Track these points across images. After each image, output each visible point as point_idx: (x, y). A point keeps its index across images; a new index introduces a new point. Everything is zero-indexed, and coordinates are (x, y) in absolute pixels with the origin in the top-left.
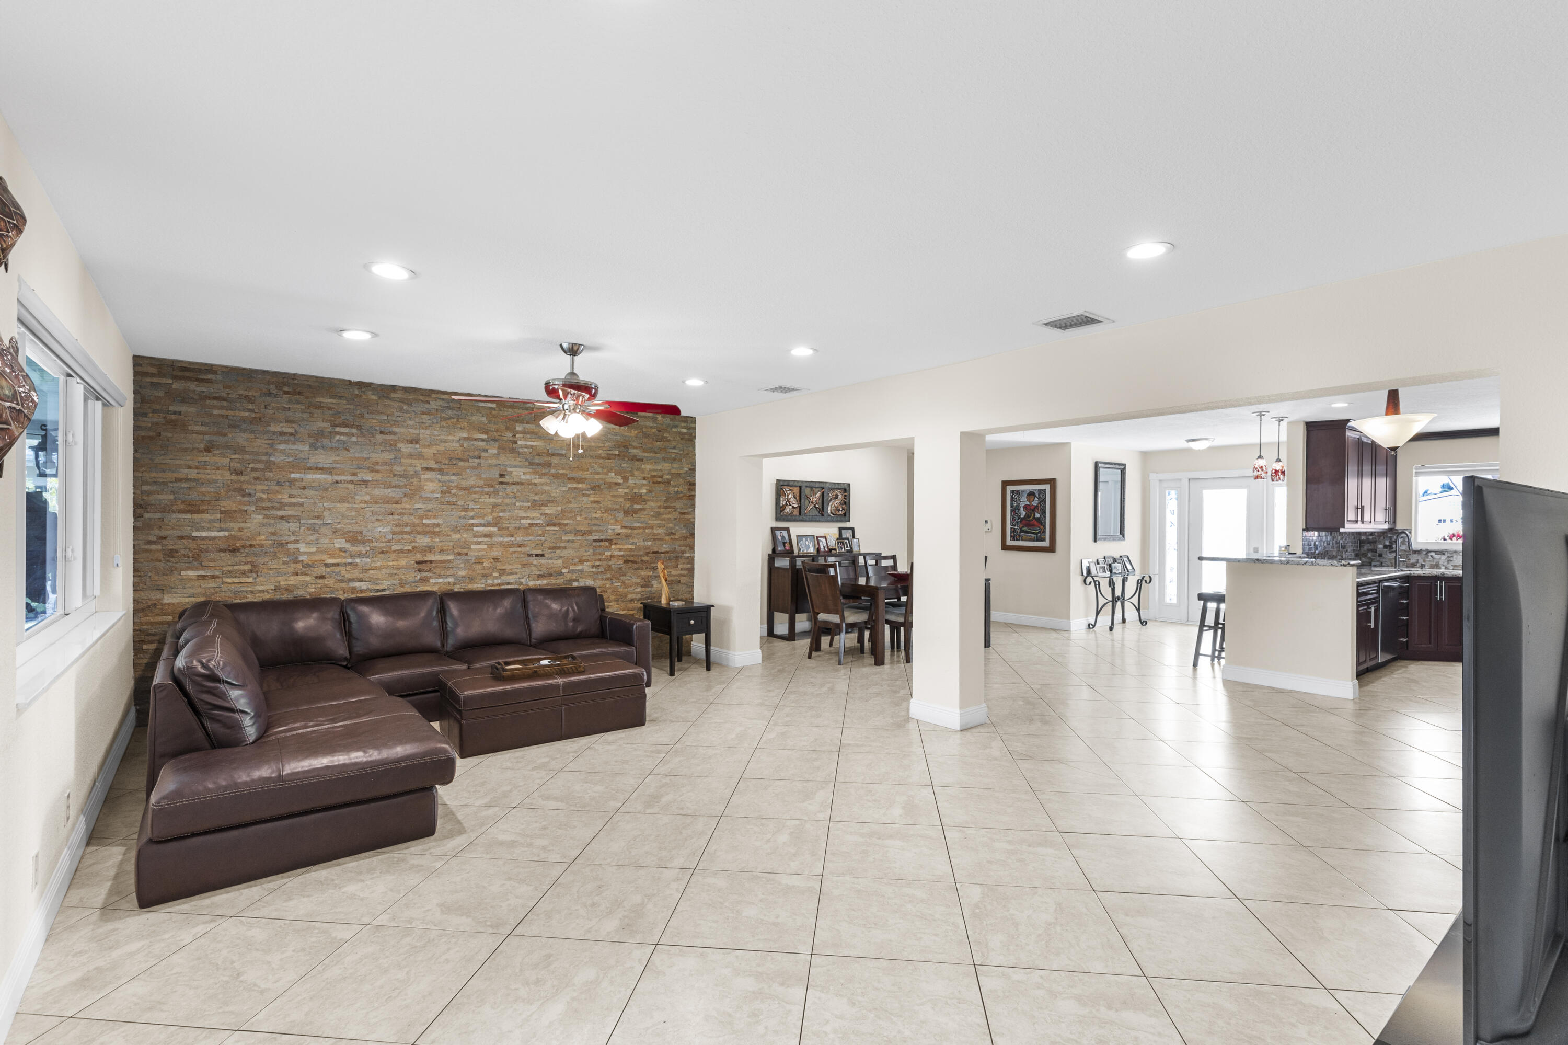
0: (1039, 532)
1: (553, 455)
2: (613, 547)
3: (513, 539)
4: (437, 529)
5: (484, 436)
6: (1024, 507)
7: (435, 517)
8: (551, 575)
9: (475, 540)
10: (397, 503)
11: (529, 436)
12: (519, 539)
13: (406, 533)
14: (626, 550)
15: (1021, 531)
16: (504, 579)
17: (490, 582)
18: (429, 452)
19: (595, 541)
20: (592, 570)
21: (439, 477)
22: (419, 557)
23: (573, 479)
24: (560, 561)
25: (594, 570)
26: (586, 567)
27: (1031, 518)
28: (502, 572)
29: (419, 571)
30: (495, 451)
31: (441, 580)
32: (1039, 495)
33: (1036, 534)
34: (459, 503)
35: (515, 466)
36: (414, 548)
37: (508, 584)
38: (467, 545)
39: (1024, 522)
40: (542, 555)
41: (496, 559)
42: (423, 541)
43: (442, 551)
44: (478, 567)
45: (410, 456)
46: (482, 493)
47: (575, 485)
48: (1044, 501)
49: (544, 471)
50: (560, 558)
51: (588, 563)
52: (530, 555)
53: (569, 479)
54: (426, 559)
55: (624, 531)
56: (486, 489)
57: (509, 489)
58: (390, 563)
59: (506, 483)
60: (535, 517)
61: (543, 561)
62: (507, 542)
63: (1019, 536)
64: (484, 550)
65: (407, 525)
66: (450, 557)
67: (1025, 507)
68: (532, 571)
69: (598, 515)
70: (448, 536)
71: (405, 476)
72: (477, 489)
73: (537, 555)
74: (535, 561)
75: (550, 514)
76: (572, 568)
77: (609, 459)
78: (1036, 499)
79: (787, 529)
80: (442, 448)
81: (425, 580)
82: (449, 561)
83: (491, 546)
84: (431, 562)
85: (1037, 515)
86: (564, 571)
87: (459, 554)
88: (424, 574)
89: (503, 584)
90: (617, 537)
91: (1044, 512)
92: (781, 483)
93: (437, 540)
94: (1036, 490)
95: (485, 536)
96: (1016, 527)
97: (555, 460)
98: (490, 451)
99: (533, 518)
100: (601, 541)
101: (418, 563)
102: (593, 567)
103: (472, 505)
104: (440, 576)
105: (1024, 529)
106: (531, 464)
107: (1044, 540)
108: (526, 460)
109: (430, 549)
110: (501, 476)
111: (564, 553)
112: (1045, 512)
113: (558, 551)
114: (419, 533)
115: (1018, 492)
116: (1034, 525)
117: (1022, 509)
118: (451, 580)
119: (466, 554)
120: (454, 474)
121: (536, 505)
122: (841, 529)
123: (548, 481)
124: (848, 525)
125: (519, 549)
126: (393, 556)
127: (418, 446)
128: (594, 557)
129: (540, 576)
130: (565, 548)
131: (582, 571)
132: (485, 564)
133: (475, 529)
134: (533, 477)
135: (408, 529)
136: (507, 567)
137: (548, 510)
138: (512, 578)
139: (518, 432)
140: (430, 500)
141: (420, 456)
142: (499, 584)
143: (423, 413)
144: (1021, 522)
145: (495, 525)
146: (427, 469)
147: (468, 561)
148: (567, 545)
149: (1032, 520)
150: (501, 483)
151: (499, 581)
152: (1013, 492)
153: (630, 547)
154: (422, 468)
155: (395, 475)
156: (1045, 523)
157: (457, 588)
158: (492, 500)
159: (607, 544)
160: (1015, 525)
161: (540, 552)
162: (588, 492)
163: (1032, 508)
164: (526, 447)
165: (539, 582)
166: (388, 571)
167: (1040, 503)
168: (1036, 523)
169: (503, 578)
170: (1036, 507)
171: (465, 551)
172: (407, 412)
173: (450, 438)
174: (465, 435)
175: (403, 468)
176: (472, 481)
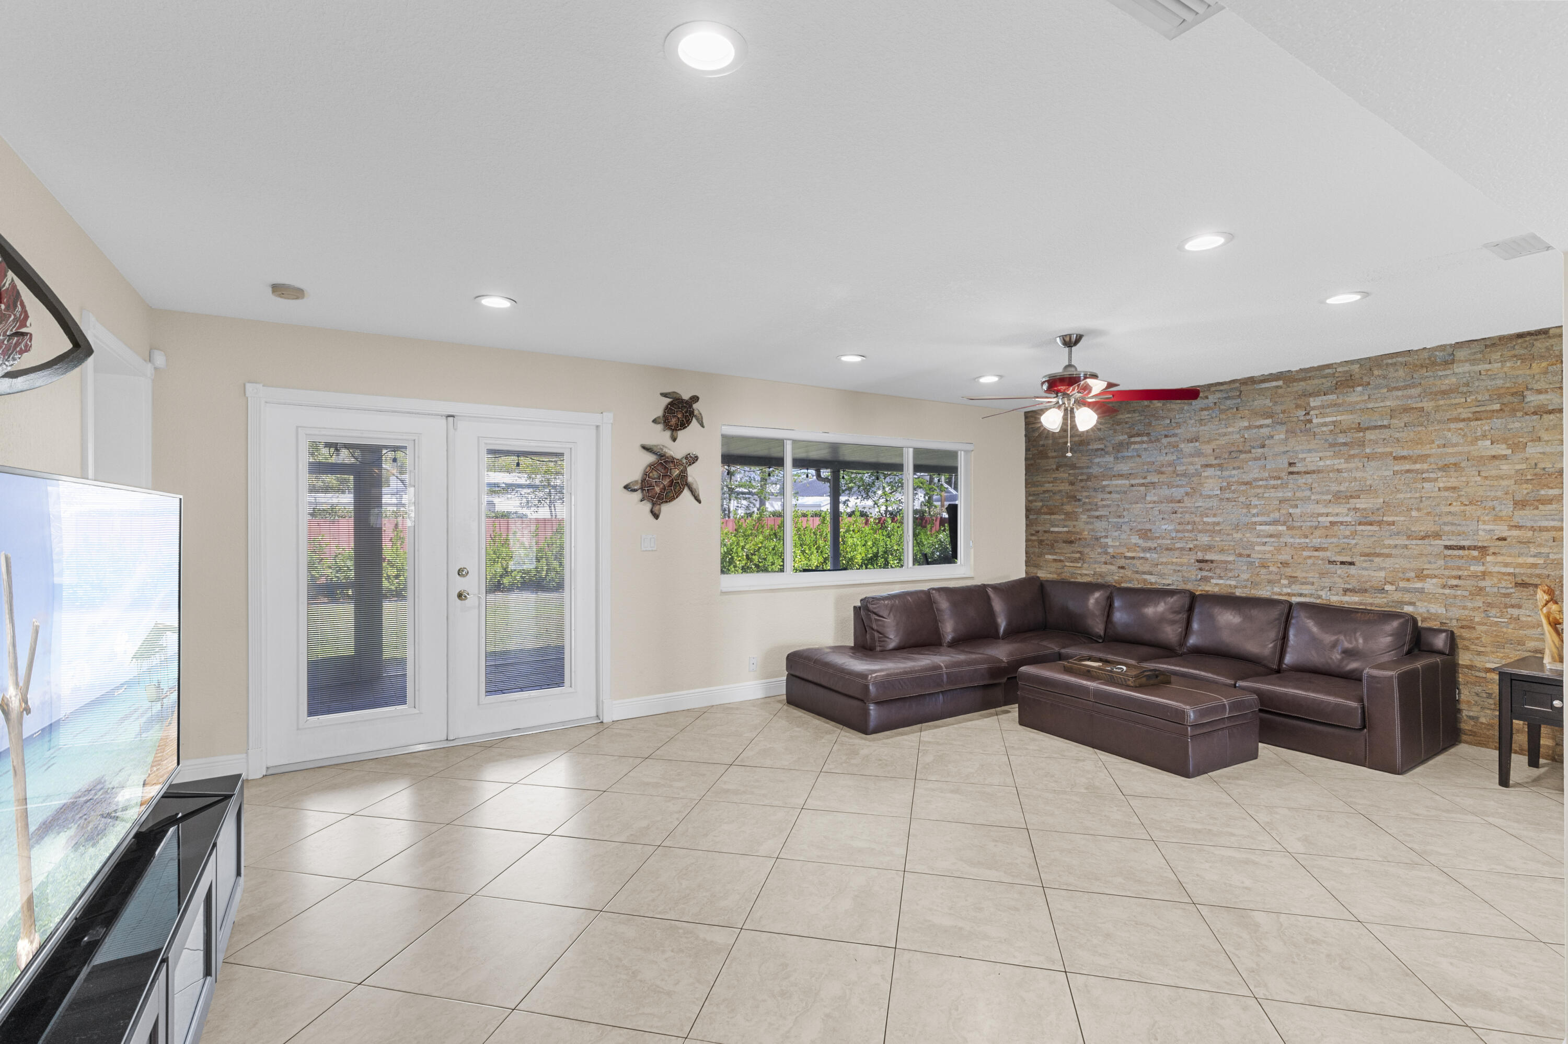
1: (1368, 429)
2: (1489, 558)
3: (1307, 541)
4: (1217, 528)
5: (1268, 421)
7: (1215, 515)
8: (1366, 591)
9: (1259, 540)
10: (1179, 502)
11: (1328, 410)
12: (1316, 542)
13: (1188, 531)
14: (1520, 565)
16: (1296, 588)
17: (1276, 590)
18: (1207, 449)
19: (1447, 547)
20: (1441, 591)
21: (1219, 473)
22: (1200, 556)
23: (1404, 458)
24: (1382, 574)
25: (1447, 591)
26: (1430, 585)
28: (1293, 580)
29: (1201, 569)
30: (1283, 436)
31: (1221, 582)
34: (1241, 499)
35: (1310, 451)
36: (1196, 546)
37: (1301, 595)
38: (1252, 545)
40: (1352, 564)
41: (1285, 564)
42: (1204, 539)
43: (1222, 551)
44: (1263, 571)
45: (1192, 456)
46: (1266, 487)
47: (1408, 467)
49: (1352, 452)
50: (1381, 569)
51: (1435, 581)
52: (1330, 562)
53: (1395, 458)
54: (1207, 557)
55: (1515, 533)
56: (1272, 482)
57: (1301, 480)
58: (1175, 560)
59: (1298, 473)
60: (1341, 512)
61: (1352, 570)
62: (1299, 544)
64: (1269, 552)
65: (1188, 523)
66: (1231, 558)
68: (1335, 583)
69: (1457, 507)
70: (1228, 535)
71: (1184, 475)
72: (1261, 483)
73: (1342, 563)
74: (1341, 570)
75: (1365, 509)
76: (1402, 584)
77: (1477, 420)
80: (1222, 441)
81: (1205, 579)
82: (1229, 562)
83: (1278, 549)
84: (1212, 562)
86: (1388, 587)
87: (1240, 555)
88: (1205, 573)
89: (1294, 595)
90: (1500, 543)
93: (1217, 539)
95: (1271, 536)
97: (1370, 435)
98: (1276, 437)
99: (1337, 515)
100: (1462, 548)
101: (1199, 561)
102: (1444, 587)
103: (1255, 501)
104: (1220, 577)
106: (1332, 445)
108: (1326, 440)
109: (1209, 548)
110: (1290, 464)
111: (1388, 563)
113: (1377, 560)
114: (1200, 532)
118: (1233, 583)
119: (1249, 556)
120: (1234, 468)
121: (1338, 497)
123: (1360, 465)
125: (1316, 554)
126: (1177, 553)
127: (1197, 444)
128: (1447, 573)
129: (1346, 591)
130: (1389, 556)
131: (1421, 590)
132: (1271, 569)
133: (1258, 527)
134: (1336, 462)
135: (1189, 527)
136: (1298, 574)
137: (1361, 504)
138: (1306, 589)
139: (1314, 408)
140: (1210, 497)
141: (1199, 454)
142: (1289, 594)
143: (1202, 409)
145: (1284, 524)
146: (1207, 466)
147: (1252, 563)
148: (1394, 552)
150: (1291, 473)
151: (1289, 590)
153: (1531, 560)
154: (1202, 466)
155: (1177, 475)
157: (1238, 593)
158: (1280, 495)
159: (1475, 553)
161: (1348, 559)
162: (1432, 475)
164: (1325, 424)
165: (1346, 598)
166: (1174, 567)
169: (1293, 586)
171: (1248, 552)
172: (1188, 411)
173: (1230, 430)
174: (1246, 424)
175: (1184, 468)
176: (1255, 474)
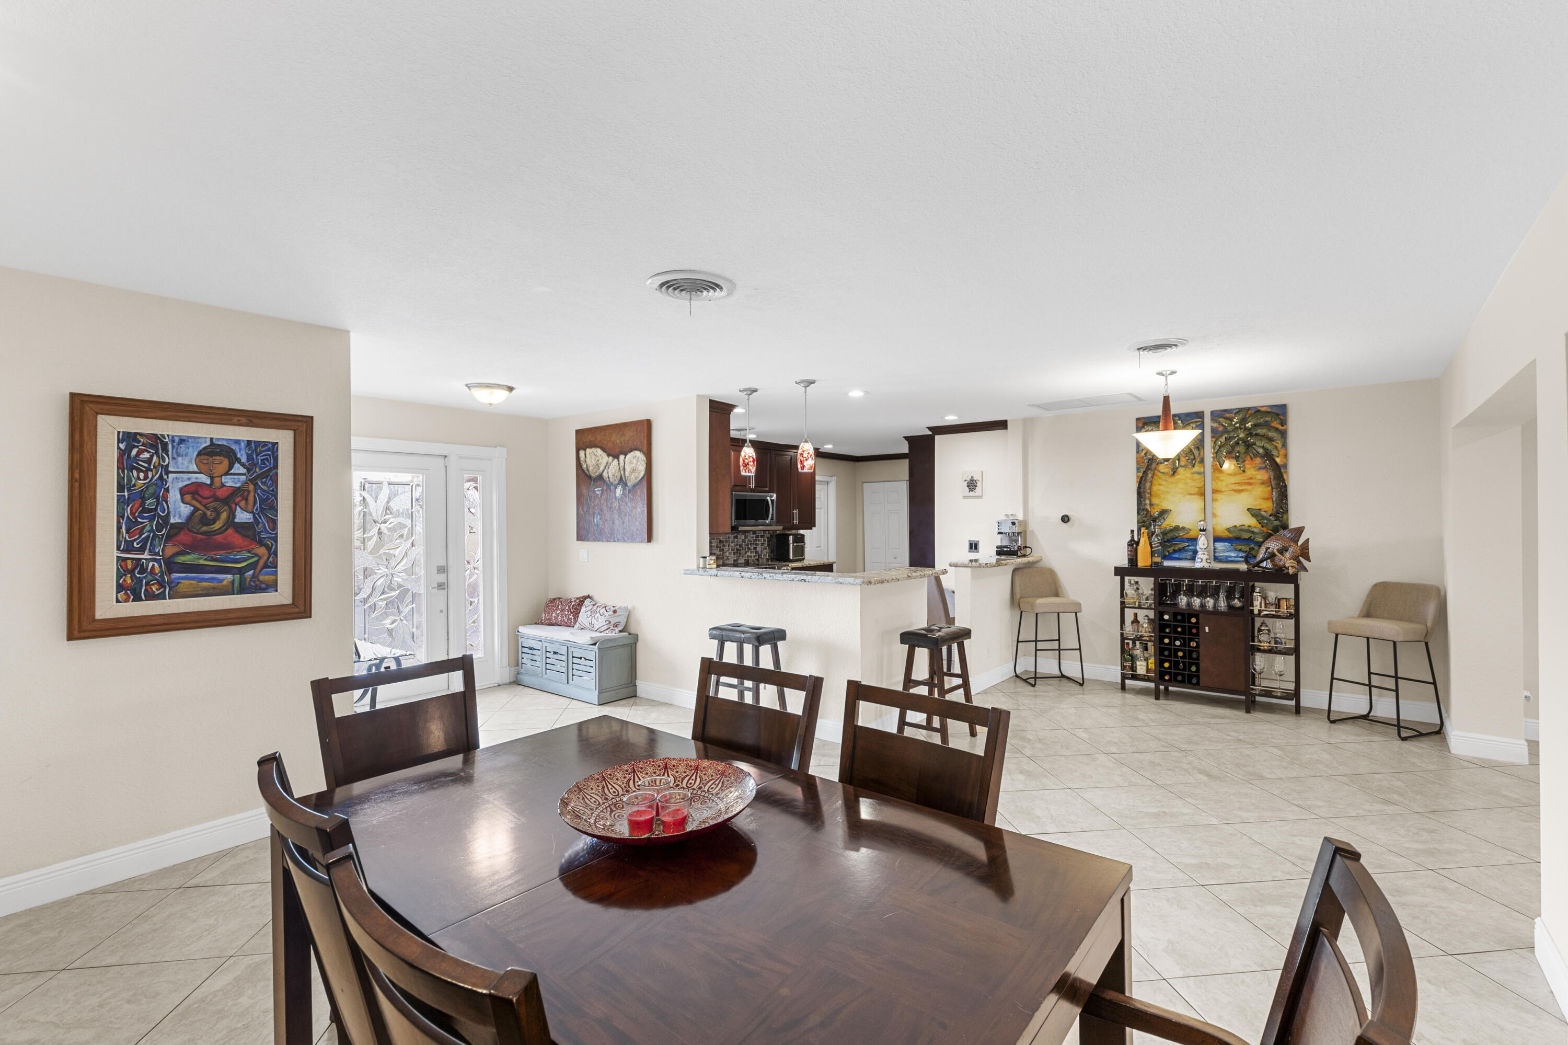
0: (253, 566)
6: (183, 492)
15: (171, 565)
27: (218, 525)
32: (249, 457)
33: (241, 571)
39: (183, 537)
48: (271, 475)
63: (161, 585)
67: (190, 492)
78: (238, 468)
85: (242, 516)
91: (269, 505)
94: (237, 442)
96: (146, 555)
105: (181, 559)
107: (272, 586)
112: (274, 509)
115: (157, 443)
116: (228, 547)
117: (174, 496)
144: (169, 538)
149: (220, 531)
152: (129, 438)
156: (275, 539)
160: (142, 550)
163: (221, 493)
167: (253, 481)
168: (237, 539)
170: (236, 491)
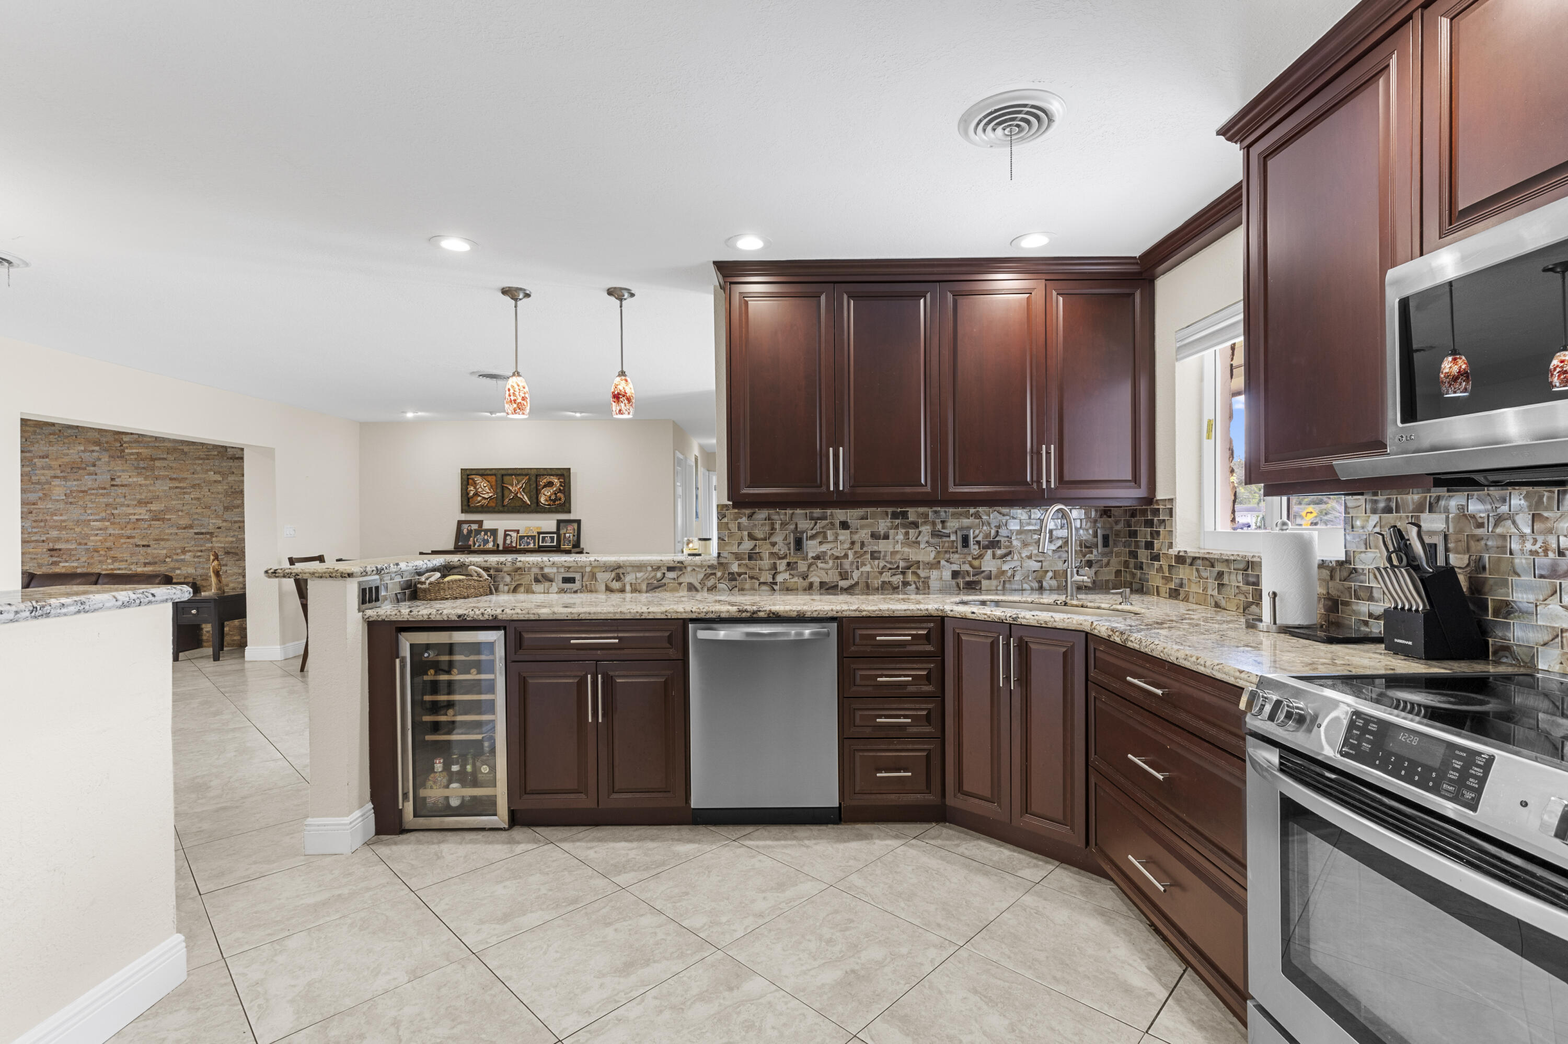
1: (156, 459)
2: (214, 539)
3: (123, 532)
4: (64, 524)
5: (97, 448)
7: (61, 515)
8: (155, 563)
9: (92, 532)
10: (34, 504)
11: (134, 445)
12: (129, 532)
13: (41, 527)
14: (227, 542)
16: (116, 565)
17: (104, 567)
18: (55, 464)
19: (196, 534)
20: (193, 560)
21: (63, 483)
22: (51, 546)
23: (175, 479)
24: (165, 552)
25: (196, 560)
26: (188, 557)
28: (115, 559)
29: (51, 556)
30: (107, 460)
31: (67, 564)
34: (79, 503)
35: (123, 471)
36: (47, 539)
37: (119, 569)
38: (87, 536)
40: (148, 546)
41: (109, 549)
42: (54, 533)
43: (67, 541)
44: (96, 554)
45: (43, 468)
46: (96, 495)
47: (177, 485)
49: (148, 474)
50: (164, 548)
51: (190, 554)
52: (137, 546)
53: (171, 479)
54: (56, 547)
55: (224, 524)
56: (101, 491)
57: (120, 490)
58: (31, 550)
59: (117, 486)
60: (142, 513)
61: (149, 550)
62: (118, 534)
64: (100, 540)
65: (42, 521)
66: (73, 547)
68: (139, 559)
69: (199, 511)
70: (71, 529)
71: (38, 483)
72: (93, 491)
73: (144, 546)
74: (142, 550)
75: (155, 511)
76: (175, 557)
77: (208, 459)
79: (480, 523)
80: (66, 459)
81: (55, 563)
82: (72, 550)
83: (105, 540)
84: (60, 550)
86: (168, 560)
87: (80, 544)
88: (55, 559)
89: (115, 570)
90: (218, 530)
92: (468, 472)
93: (64, 532)
95: (101, 529)
97: (158, 463)
98: (103, 460)
99: (140, 514)
100: (202, 534)
101: (50, 550)
102: (194, 557)
103: (90, 505)
104: (66, 561)
106: (136, 468)
108: (133, 464)
109: (58, 539)
110: (112, 479)
111: (168, 544)
113: (162, 543)
114: (51, 527)
118: (75, 564)
119: (86, 544)
120: (74, 480)
121: (141, 503)
122: (559, 522)
123: (152, 482)
124: (572, 517)
125: (128, 540)
126: (33, 545)
127: (47, 460)
128: (196, 549)
129: (145, 564)
130: (168, 540)
131: (183, 560)
132: (101, 552)
133: (92, 523)
134: (139, 479)
135: (42, 524)
136: (119, 555)
137: (153, 507)
138: (123, 565)
139: (125, 442)
140: (57, 501)
141: (50, 468)
142: (112, 569)
143: (50, 434)
145: (109, 520)
146: (55, 477)
147: (88, 550)
148: (170, 537)
150: (113, 485)
151: (112, 567)
153: (231, 539)
154: (52, 477)
155: (32, 483)
157: (79, 571)
158: (105, 500)
159: (208, 536)
161: (145, 543)
162: (189, 491)
164: (132, 454)
165: (146, 569)
166: (30, 556)
169: (115, 564)
171: (85, 541)
172: (39, 434)
173: (71, 451)
174: (82, 448)
175: (37, 478)
176: (90, 484)
